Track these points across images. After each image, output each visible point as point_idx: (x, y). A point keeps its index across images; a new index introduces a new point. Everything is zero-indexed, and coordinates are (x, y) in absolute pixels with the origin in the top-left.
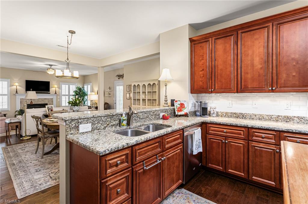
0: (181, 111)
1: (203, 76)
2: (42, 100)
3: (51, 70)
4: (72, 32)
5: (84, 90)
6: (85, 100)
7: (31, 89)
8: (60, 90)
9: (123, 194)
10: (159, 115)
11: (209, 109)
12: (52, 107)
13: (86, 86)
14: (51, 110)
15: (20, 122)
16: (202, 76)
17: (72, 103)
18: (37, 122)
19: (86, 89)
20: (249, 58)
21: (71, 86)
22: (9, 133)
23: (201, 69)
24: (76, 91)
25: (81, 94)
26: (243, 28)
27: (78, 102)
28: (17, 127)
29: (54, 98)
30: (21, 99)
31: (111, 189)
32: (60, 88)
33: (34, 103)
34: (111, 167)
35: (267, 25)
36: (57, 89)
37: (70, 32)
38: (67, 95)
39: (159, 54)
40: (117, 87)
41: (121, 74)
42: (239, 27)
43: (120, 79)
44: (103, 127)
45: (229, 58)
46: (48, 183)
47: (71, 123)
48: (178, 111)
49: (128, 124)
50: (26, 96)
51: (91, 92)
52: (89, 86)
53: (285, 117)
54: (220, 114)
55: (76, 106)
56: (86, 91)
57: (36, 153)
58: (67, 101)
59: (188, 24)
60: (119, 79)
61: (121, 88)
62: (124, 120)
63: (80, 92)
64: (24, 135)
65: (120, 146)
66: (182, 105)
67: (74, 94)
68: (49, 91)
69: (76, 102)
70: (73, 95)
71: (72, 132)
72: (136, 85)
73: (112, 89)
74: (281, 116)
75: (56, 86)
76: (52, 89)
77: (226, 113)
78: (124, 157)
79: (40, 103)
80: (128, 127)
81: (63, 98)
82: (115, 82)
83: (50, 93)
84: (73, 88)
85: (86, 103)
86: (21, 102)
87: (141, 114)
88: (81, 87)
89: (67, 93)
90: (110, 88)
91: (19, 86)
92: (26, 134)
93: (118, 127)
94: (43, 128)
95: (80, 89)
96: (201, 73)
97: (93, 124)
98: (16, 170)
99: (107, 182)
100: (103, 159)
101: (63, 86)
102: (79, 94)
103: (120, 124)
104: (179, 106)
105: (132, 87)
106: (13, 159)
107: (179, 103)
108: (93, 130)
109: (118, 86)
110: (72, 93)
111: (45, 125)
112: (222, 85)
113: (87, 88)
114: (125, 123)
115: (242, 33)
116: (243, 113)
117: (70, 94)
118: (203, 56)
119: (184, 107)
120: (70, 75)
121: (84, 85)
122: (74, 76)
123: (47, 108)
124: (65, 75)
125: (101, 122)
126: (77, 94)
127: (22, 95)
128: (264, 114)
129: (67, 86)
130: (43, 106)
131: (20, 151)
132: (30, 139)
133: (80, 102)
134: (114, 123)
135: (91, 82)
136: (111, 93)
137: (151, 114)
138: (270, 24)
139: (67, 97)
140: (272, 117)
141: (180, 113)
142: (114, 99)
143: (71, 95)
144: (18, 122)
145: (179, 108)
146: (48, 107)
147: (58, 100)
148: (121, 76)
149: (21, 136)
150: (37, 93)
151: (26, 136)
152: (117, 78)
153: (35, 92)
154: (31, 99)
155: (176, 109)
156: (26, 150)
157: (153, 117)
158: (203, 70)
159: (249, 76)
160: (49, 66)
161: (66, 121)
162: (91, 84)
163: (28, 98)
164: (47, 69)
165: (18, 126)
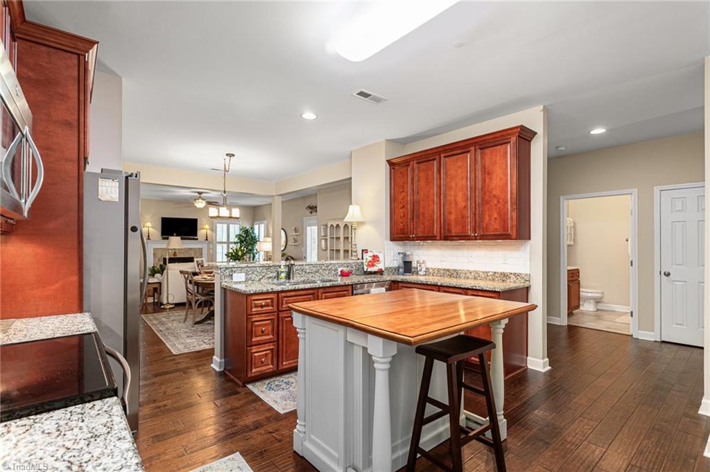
0: (373, 265)
1: (404, 216)
2: (186, 251)
3: (200, 201)
4: (232, 155)
5: (254, 233)
6: (255, 251)
7: (175, 234)
8: (214, 234)
9: (268, 335)
10: (336, 270)
11: (414, 264)
12: (202, 261)
13: (257, 226)
14: (202, 266)
15: (160, 283)
16: (402, 215)
17: (232, 255)
18: (186, 279)
19: (256, 231)
20: (453, 193)
21: (231, 226)
22: (146, 301)
23: (402, 206)
24: (240, 235)
25: (248, 240)
26: (445, 151)
27: (240, 253)
28: (155, 290)
29: (204, 247)
30: (155, 249)
31: (256, 326)
32: (213, 229)
33: (178, 256)
34: (256, 307)
35: (468, 149)
36: (209, 232)
37: (227, 155)
38: (224, 243)
39: (350, 179)
40: (308, 228)
41: (313, 204)
42: (441, 149)
43: (313, 214)
44: (258, 279)
45: (432, 191)
46: (202, 347)
47: (225, 271)
48: (368, 266)
49: (288, 277)
50: (168, 244)
51: (265, 237)
52: (262, 226)
53: (501, 274)
54: (431, 271)
55: (237, 261)
56: (257, 235)
57: (184, 322)
58: (225, 252)
59: (384, 139)
60: (311, 213)
61: (315, 228)
62: (282, 272)
63: (247, 236)
64: (165, 302)
65: (265, 290)
66: (375, 258)
67: (236, 240)
68: (196, 236)
69: (237, 254)
70: (235, 243)
71: (226, 280)
72: (335, 226)
73: (300, 230)
74: (498, 273)
75: (207, 227)
76: (201, 233)
77: (439, 270)
78: (269, 301)
79: (183, 256)
80: (287, 281)
81: (219, 247)
82: (304, 218)
83: (197, 239)
84: (235, 230)
85: (257, 256)
86: (154, 254)
87: (307, 267)
88: (248, 227)
89: (225, 239)
90: (296, 230)
91: (153, 227)
92: (168, 300)
93: (276, 280)
94: (194, 288)
95: (246, 232)
96: (401, 211)
97: (246, 274)
98: (165, 335)
99: (252, 318)
100: (249, 298)
101: (219, 226)
102: (245, 240)
103: (278, 277)
104: (370, 259)
105: (328, 229)
106: (158, 326)
107: (371, 254)
108: (247, 280)
109: (310, 225)
110: (233, 239)
111: (197, 284)
112: (424, 228)
113: (259, 230)
114: (283, 275)
115: (445, 157)
116: (458, 269)
117: (231, 241)
118: (403, 186)
119: (378, 261)
120: (228, 215)
121: (253, 225)
122: (233, 216)
123: (195, 262)
124: (221, 215)
125: (256, 273)
126: (241, 242)
127: (155, 242)
128: (480, 270)
129: (225, 226)
130: (190, 260)
131: (164, 319)
132: (173, 308)
133: (244, 254)
134: (271, 275)
135: (265, 219)
136: (299, 238)
137: (323, 267)
138: (472, 148)
139: (225, 246)
140: (489, 274)
141: (370, 269)
142: (303, 249)
143: (231, 243)
144: (158, 283)
145: (370, 262)
146: (197, 262)
147: (211, 251)
148: (313, 209)
149: (162, 304)
150: (182, 239)
151: (168, 303)
152: (308, 212)
153: (179, 238)
154: (174, 249)
155: (366, 264)
156: (171, 319)
157: (327, 273)
158: (403, 206)
159: (453, 217)
160: (197, 194)
161: (220, 269)
162: (265, 222)
163: (171, 247)
164: (195, 200)
165: (157, 289)
